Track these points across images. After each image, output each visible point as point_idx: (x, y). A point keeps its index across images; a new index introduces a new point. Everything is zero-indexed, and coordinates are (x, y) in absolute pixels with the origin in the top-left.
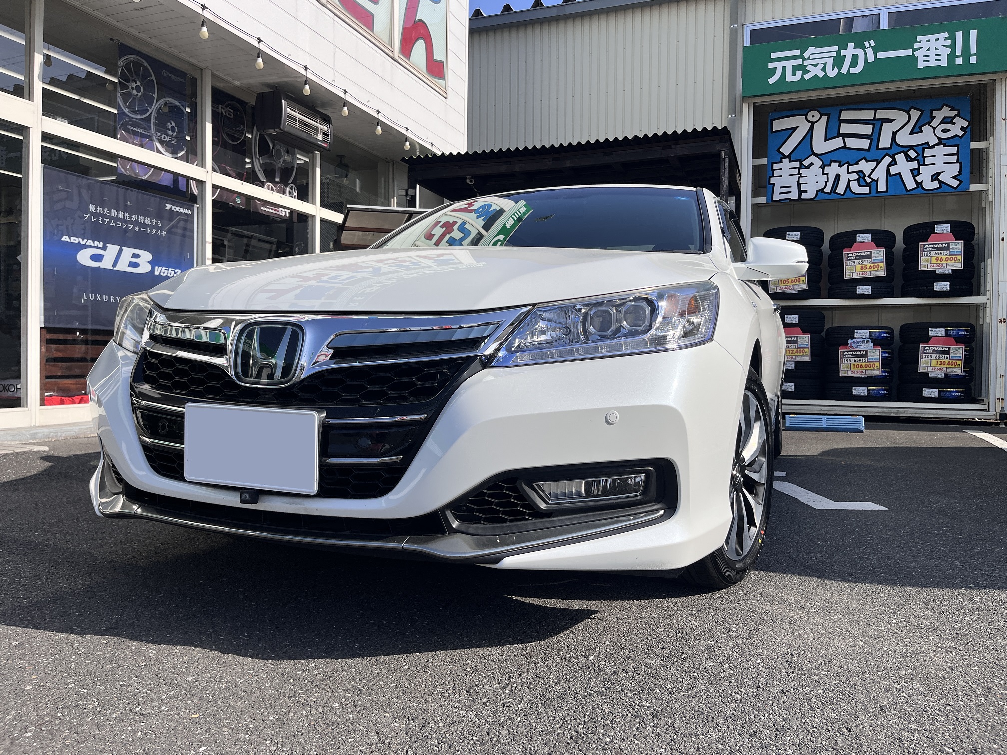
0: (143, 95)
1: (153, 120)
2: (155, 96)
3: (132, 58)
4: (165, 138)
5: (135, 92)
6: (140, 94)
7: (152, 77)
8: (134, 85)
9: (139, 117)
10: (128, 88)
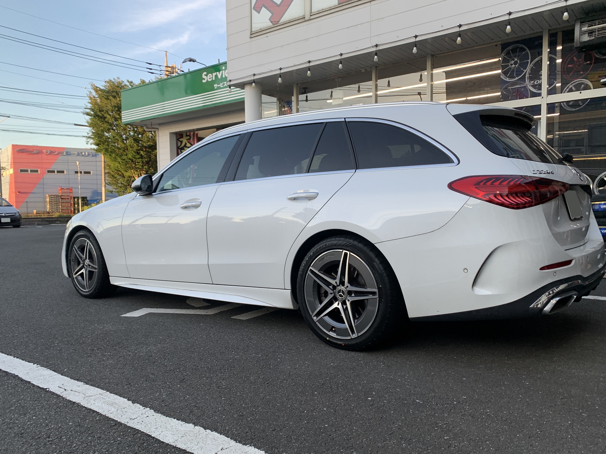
0: (520, 64)
1: (527, 76)
2: (529, 61)
3: (510, 48)
4: (537, 82)
5: (513, 66)
6: (516, 66)
7: (526, 50)
8: (513, 62)
9: (517, 78)
10: (508, 65)
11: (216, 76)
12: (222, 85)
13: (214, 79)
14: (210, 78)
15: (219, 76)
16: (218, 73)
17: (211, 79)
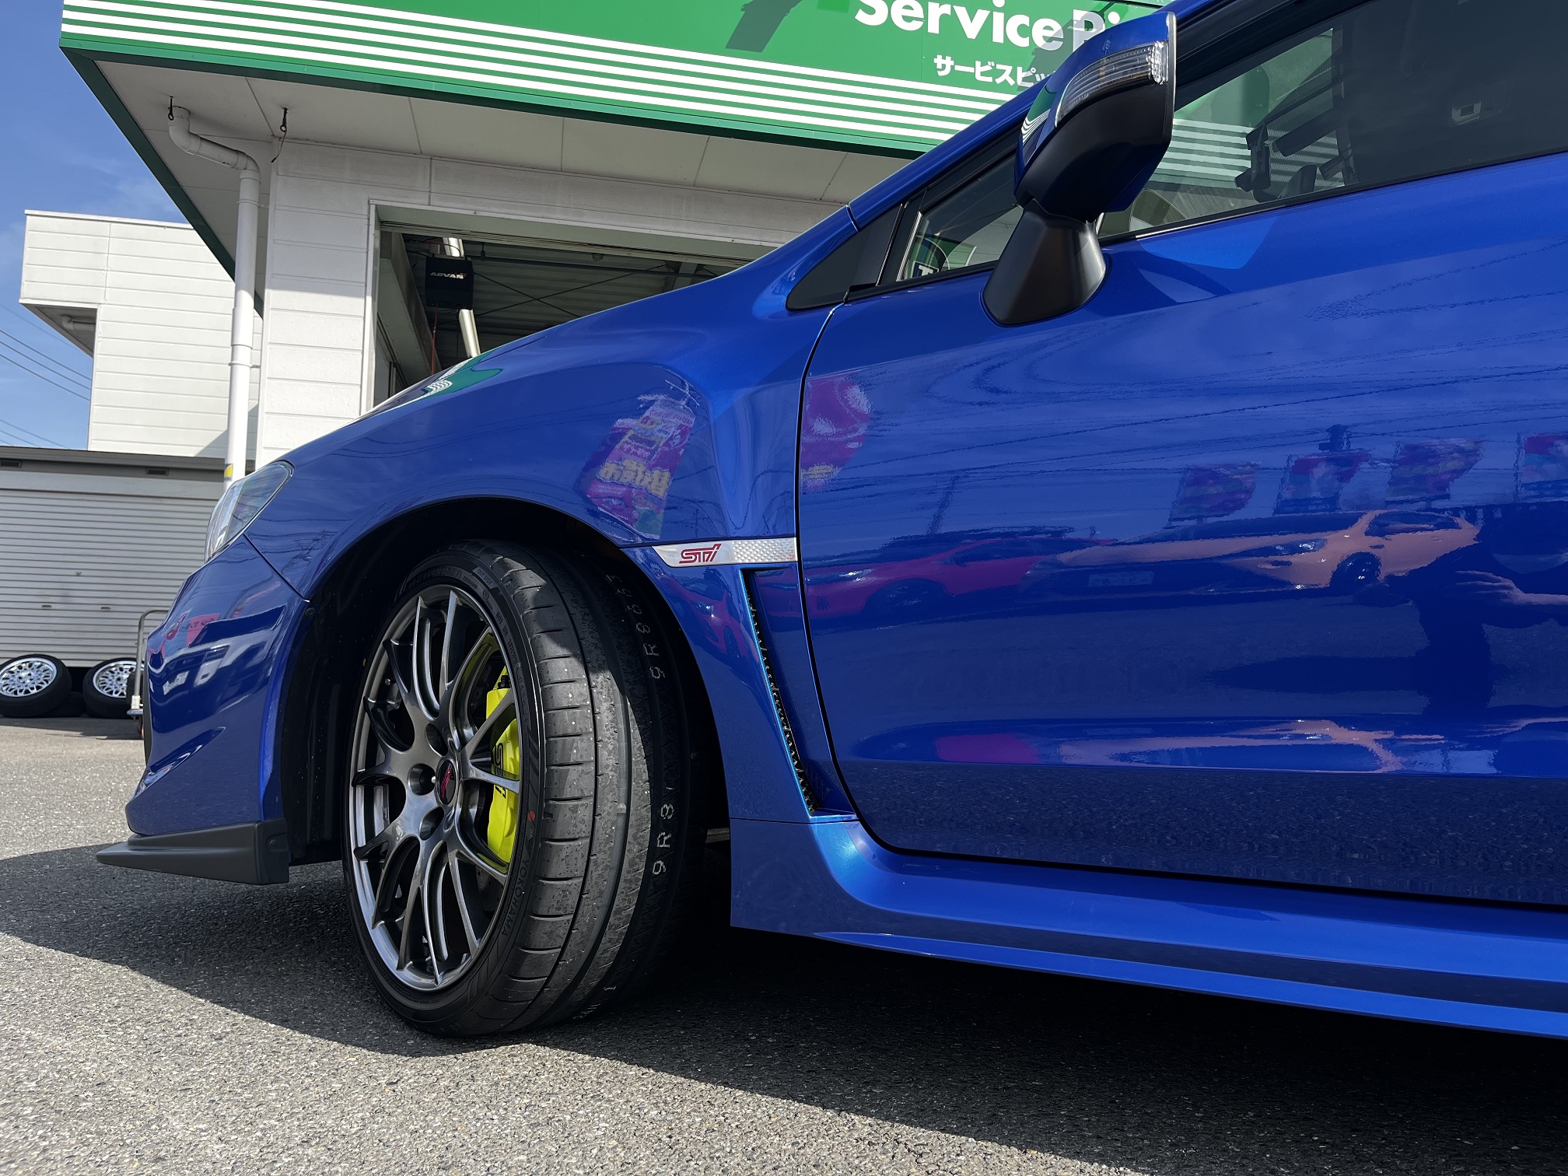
11: (949, 23)
12: (983, 74)
13: (934, 27)
14: (907, 19)
15: (972, 28)
16: (962, 12)
17: (915, 26)
